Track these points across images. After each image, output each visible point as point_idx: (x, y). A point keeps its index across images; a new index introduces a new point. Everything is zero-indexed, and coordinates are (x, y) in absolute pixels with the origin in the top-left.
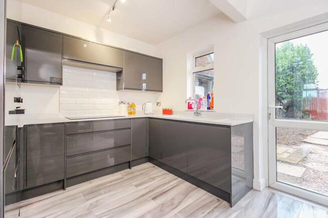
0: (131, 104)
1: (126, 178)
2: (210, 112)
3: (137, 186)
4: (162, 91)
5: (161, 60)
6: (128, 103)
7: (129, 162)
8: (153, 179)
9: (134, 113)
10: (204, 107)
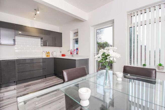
0: (48, 52)
1: (42, 81)
2: (77, 55)
3: (46, 83)
4: (62, 47)
5: (61, 33)
6: (46, 52)
7: (45, 75)
8: (53, 81)
9: (49, 56)
10: (75, 53)
